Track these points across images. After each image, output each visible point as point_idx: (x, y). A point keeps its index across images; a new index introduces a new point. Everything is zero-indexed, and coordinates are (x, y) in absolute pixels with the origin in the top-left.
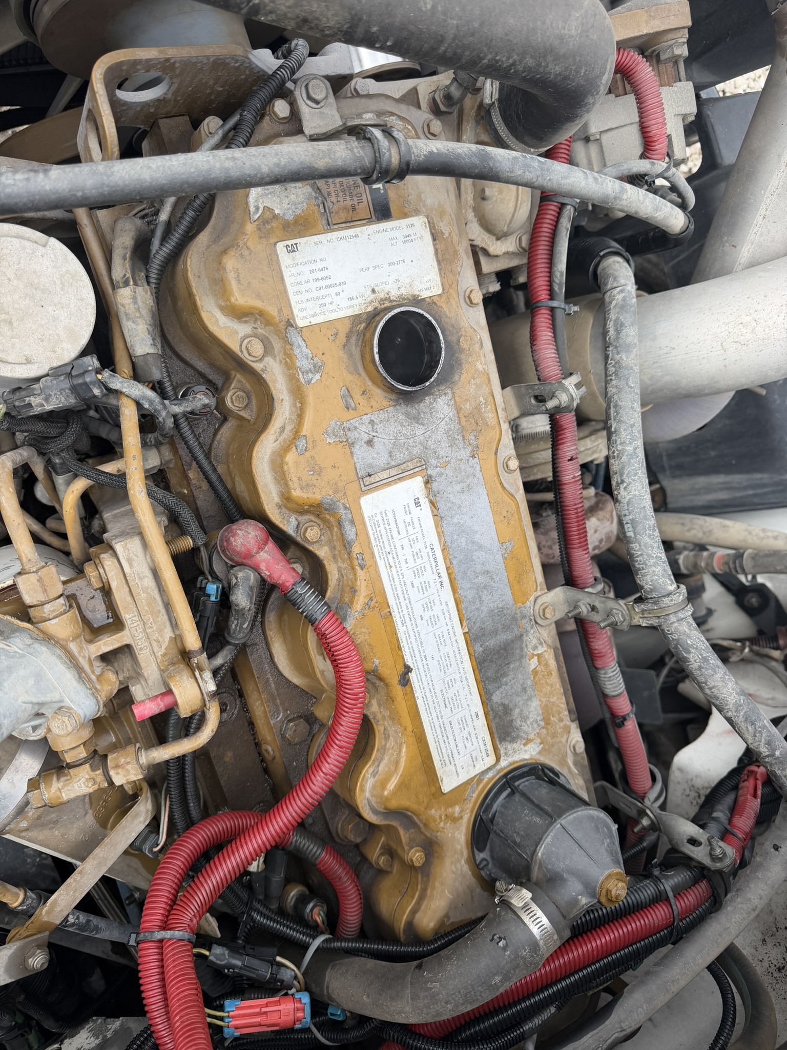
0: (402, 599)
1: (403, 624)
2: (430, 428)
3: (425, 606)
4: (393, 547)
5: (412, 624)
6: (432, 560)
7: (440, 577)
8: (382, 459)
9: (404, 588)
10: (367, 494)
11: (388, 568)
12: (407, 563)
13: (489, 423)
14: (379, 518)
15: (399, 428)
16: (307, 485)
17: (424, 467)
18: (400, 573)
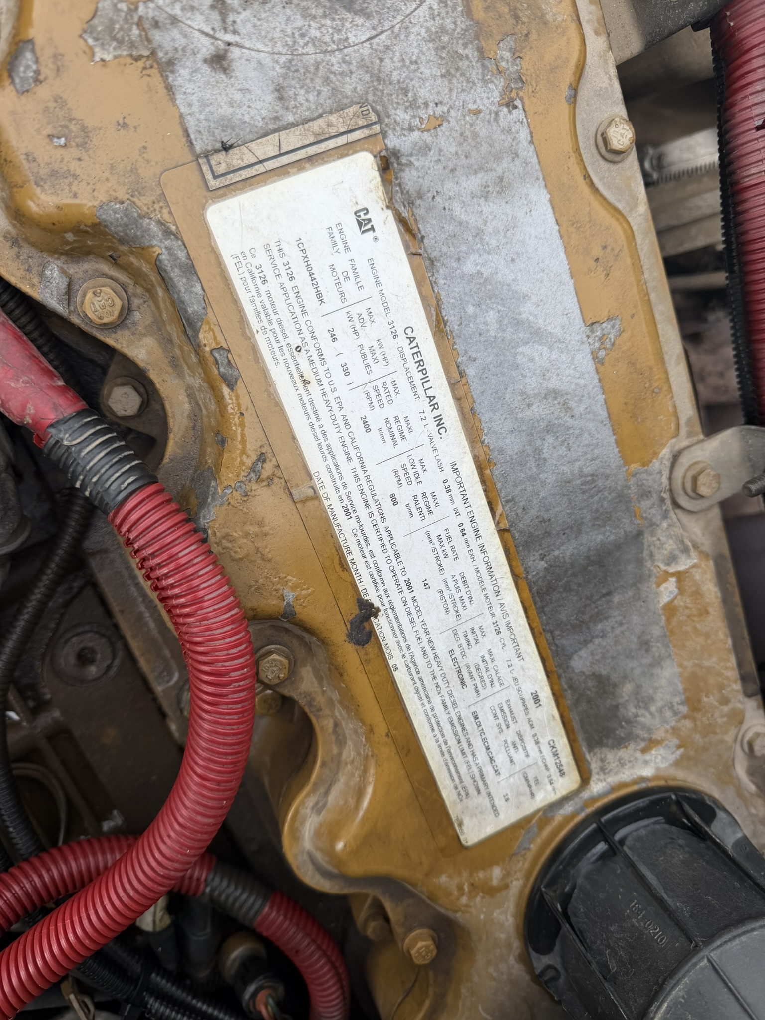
0: (341, 458)
1: (347, 513)
2: (387, 25)
3: (401, 473)
4: (306, 334)
5: (371, 514)
6: (412, 365)
7: (435, 407)
8: (258, 104)
9: (345, 433)
10: (223, 197)
11: (299, 383)
12: (347, 373)
13: (549, 17)
14: (262, 258)
15: (299, 22)
16: (54, 174)
17: (376, 128)
18: (331, 397)
